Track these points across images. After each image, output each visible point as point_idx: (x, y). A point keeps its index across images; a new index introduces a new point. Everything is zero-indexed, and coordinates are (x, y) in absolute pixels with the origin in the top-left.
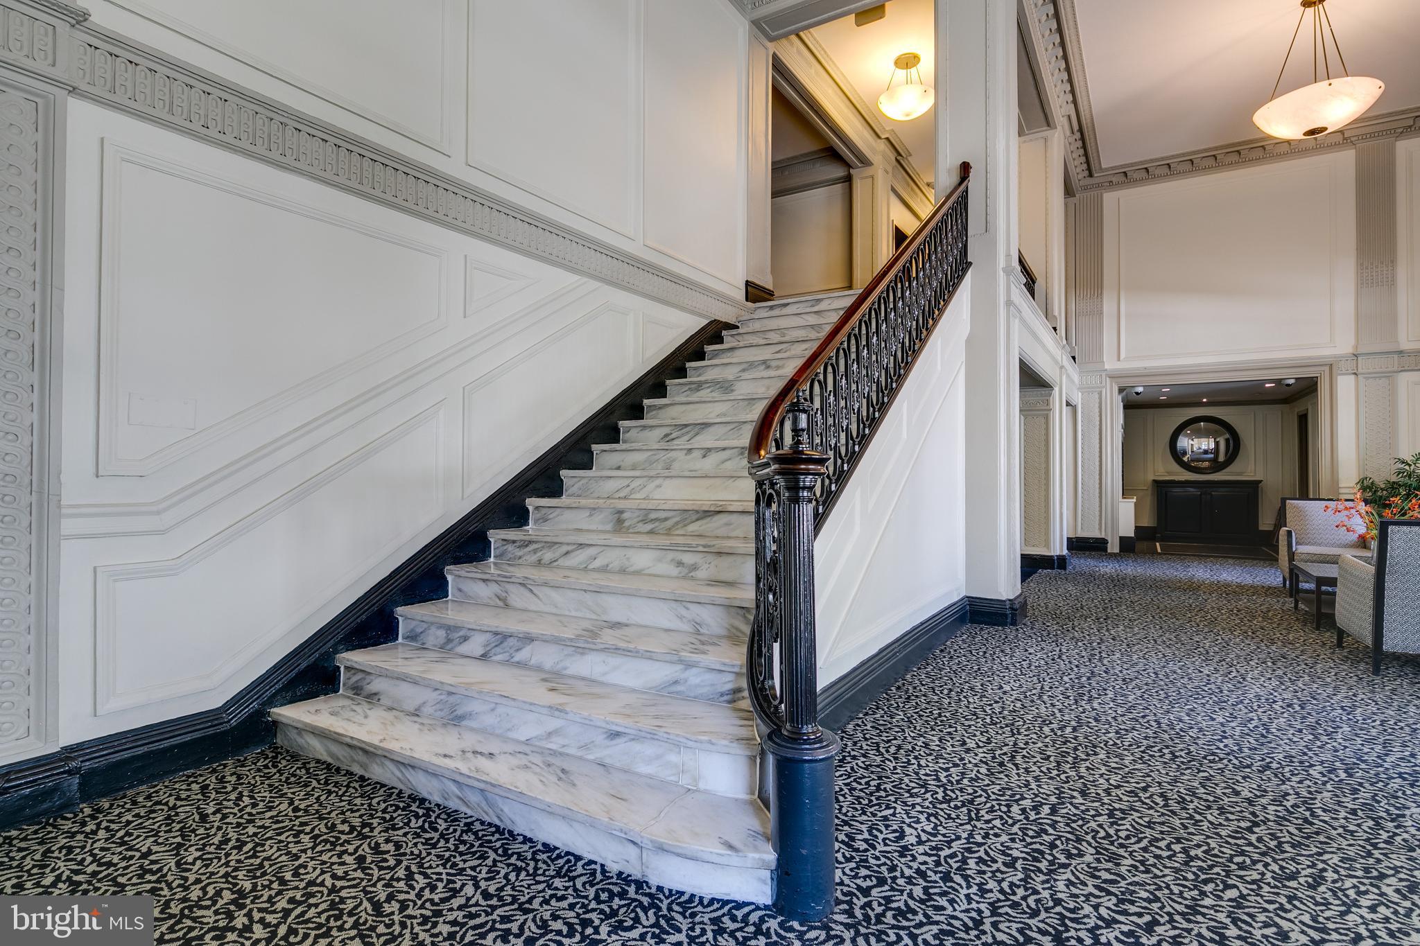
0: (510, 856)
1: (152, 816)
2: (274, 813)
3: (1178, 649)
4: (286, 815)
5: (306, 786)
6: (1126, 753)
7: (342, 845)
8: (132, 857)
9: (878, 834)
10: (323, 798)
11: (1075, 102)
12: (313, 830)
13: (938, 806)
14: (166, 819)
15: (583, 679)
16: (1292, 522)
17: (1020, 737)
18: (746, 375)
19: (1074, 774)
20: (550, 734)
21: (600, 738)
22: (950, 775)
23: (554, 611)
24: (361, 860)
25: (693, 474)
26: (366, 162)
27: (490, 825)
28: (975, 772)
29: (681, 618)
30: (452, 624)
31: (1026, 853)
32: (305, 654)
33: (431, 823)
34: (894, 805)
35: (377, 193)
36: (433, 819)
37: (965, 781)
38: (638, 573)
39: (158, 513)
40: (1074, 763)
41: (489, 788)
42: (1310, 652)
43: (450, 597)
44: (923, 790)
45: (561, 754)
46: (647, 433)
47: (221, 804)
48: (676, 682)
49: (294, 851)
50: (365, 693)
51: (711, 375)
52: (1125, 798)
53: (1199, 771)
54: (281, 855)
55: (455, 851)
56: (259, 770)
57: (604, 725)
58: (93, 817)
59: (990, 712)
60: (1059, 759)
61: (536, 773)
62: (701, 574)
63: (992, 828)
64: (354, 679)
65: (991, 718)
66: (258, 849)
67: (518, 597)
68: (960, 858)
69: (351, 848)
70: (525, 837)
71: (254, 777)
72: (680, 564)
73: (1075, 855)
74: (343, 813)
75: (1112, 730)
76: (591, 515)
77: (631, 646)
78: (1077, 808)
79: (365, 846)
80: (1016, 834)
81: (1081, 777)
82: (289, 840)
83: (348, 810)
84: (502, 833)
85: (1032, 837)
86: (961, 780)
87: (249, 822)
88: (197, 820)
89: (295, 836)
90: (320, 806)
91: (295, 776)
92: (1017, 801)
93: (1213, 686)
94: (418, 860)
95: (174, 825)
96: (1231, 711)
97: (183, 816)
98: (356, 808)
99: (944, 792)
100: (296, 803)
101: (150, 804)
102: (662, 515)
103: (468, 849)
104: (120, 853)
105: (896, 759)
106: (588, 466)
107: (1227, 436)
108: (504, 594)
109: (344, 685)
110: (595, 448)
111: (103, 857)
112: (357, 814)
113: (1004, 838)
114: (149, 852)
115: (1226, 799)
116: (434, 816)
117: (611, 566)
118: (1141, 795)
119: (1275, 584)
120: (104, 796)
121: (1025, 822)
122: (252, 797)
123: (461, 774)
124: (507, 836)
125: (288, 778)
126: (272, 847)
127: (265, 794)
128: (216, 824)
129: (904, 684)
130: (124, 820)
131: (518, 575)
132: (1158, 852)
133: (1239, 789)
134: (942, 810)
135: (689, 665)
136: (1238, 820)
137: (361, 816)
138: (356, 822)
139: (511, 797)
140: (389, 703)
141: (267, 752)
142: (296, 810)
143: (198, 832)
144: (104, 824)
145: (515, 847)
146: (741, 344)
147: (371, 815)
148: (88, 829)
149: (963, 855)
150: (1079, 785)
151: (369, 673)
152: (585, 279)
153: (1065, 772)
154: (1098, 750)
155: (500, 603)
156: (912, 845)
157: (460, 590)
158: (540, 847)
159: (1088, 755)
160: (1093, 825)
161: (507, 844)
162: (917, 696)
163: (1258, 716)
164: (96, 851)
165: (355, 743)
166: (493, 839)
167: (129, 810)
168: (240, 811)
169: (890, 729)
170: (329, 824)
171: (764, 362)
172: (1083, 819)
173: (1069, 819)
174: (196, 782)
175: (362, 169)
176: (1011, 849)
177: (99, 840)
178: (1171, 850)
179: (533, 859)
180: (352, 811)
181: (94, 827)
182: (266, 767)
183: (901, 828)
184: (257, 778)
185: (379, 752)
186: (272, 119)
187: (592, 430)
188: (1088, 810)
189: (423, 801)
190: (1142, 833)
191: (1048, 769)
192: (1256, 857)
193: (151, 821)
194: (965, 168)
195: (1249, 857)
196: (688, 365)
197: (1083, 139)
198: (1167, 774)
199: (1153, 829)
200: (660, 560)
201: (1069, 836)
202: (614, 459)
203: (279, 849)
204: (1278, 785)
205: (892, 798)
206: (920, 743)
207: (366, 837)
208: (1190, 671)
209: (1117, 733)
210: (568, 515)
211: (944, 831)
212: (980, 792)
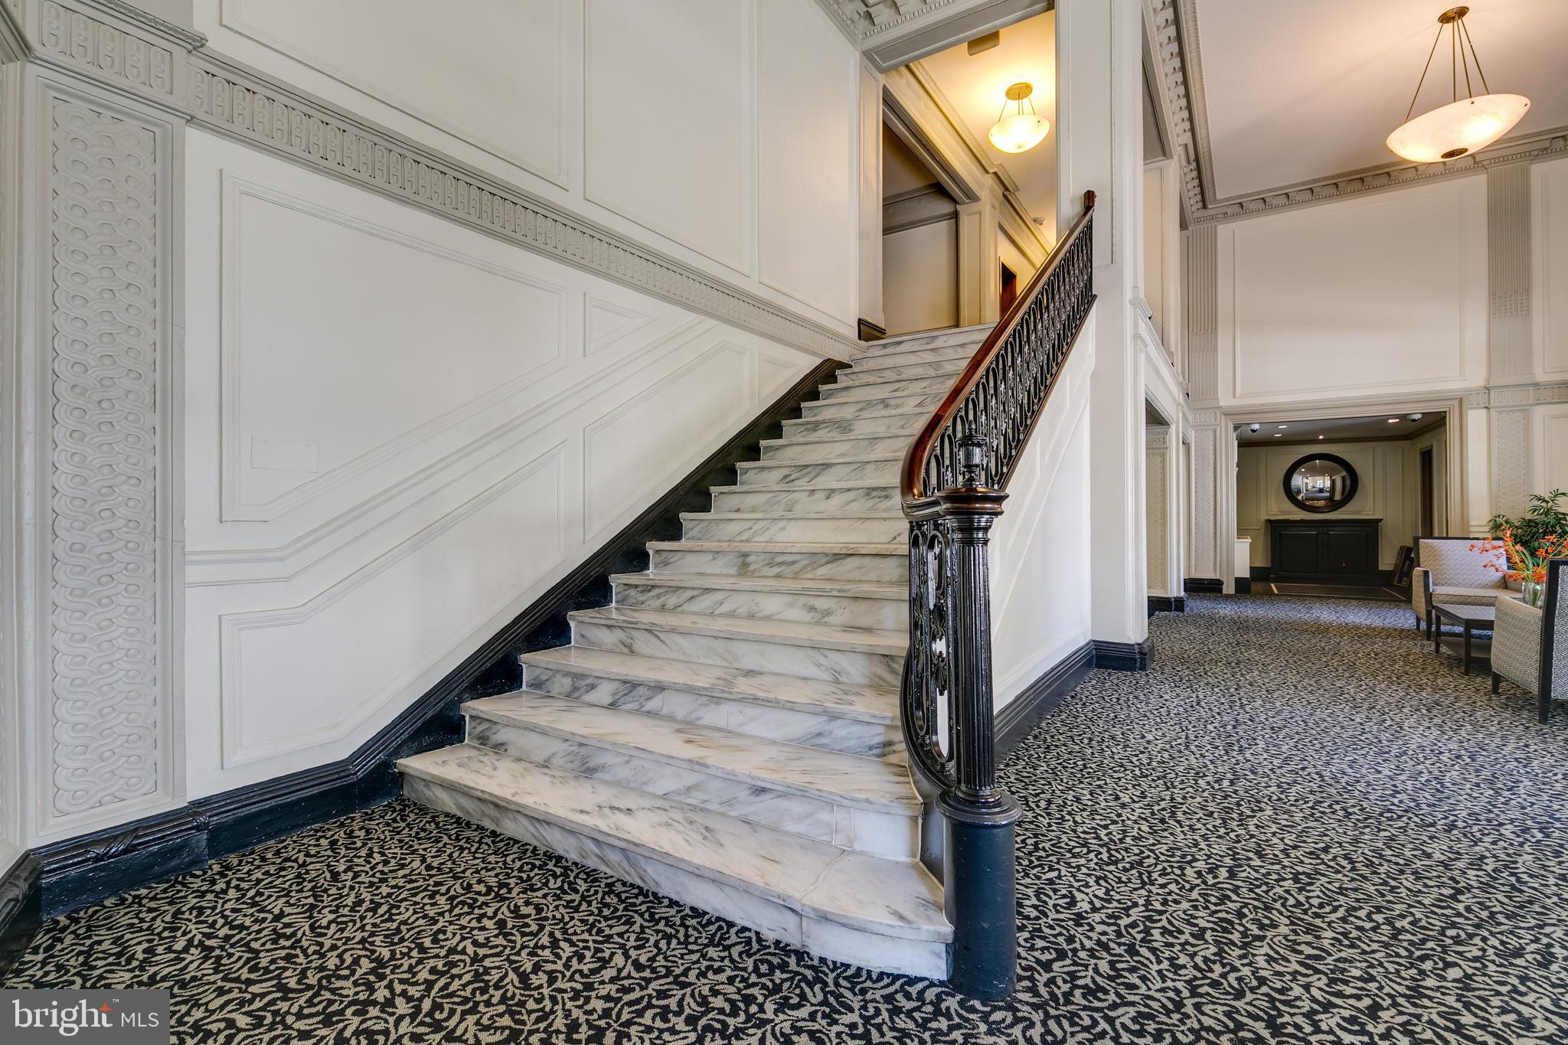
0: (658, 922)
1: (282, 873)
2: (407, 871)
3: (1322, 696)
4: (419, 874)
5: (437, 841)
6: (1293, 809)
7: (480, 907)
8: (264, 920)
9: (1047, 899)
10: (456, 855)
11: (1193, 130)
12: (448, 890)
13: (1106, 868)
14: (297, 877)
15: (719, 729)
16: (1426, 562)
17: (1175, 791)
18: (865, 414)
19: (1244, 832)
20: (689, 789)
21: (744, 794)
22: (1111, 833)
23: (682, 657)
24: (501, 924)
25: (820, 516)
26: (486, 196)
27: (632, 886)
28: (1136, 830)
29: (819, 665)
30: (579, 671)
31: (1213, 922)
32: (430, 703)
33: (570, 883)
34: (1057, 866)
35: (496, 228)
36: (572, 879)
37: (1128, 840)
38: (768, 618)
39: (281, 559)
40: (1241, 820)
41: (631, 847)
42: (1465, 698)
43: (572, 643)
44: (1085, 850)
45: (702, 810)
46: (765, 475)
47: (351, 861)
48: (819, 735)
49: (431, 914)
50: (491, 742)
51: (827, 414)
52: (1307, 861)
53: (1379, 830)
54: (418, 919)
55: (599, 915)
56: (388, 824)
57: (749, 781)
58: (222, 875)
59: (1137, 763)
60: (1223, 815)
61: (679, 832)
62: (835, 619)
63: (1169, 894)
64: (480, 728)
65: (1140, 769)
66: (394, 911)
67: (643, 643)
68: (1142, 928)
69: (490, 912)
70: (670, 900)
71: (383, 832)
72: (812, 609)
73: (1267, 925)
74: (477, 872)
75: (1273, 783)
76: (714, 559)
77: (771, 696)
78: (1257, 871)
79: (504, 909)
80: (1197, 900)
81: (1252, 836)
82: (425, 901)
83: (483, 869)
84: (646, 896)
85: (1216, 905)
86: (1124, 838)
87: (382, 881)
88: (328, 878)
89: (431, 897)
90: (454, 863)
91: (424, 830)
92: (1189, 863)
93: (1369, 736)
94: (561, 925)
95: (305, 884)
96: (1397, 763)
97: (313, 874)
98: (490, 866)
99: (1108, 852)
100: (429, 860)
101: (279, 860)
102: (790, 558)
103: (613, 912)
104: (252, 915)
105: (1049, 814)
106: (706, 508)
107: (1344, 473)
108: (630, 641)
109: (469, 734)
110: (713, 489)
111: (235, 919)
112: (492, 873)
113: (1185, 905)
114: (282, 915)
115: (1419, 863)
116: (572, 876)
117: (739, 611)
118: (1322, 856)
119: (1406, 626)
120: (232, 852)
121: (1203, 886)
122: (383, 854)
123: (600, 832)
124: (651, 898)
125: (417, 833)
126: (407, 910)
127: (396, 851)
128: (348, 883)
129: (1040, 733)
130: (254, 877)
131: (645, 621)
132: (1360, 923)
133: (1430, 851)
134: (1110, 872)
135: (833, 717)
136: (1438, 887)
137: (497, 875)
138: (493, 882)
139: (655, 857)
140: (517, 754)
141: (395, 804)
142: (429, 868)
143: (330, 892)
144: (234, 883)
145: (662, 911)
146: (857, 383)
147: (507, 874)
148: (217, 888)
149: (1144, 925)
150: (1252, 844)
151: (495, 723)
152: (702, 317)
153: (1233, 831)
154: (1263, 805)
155: (626, 650)
156: (1086, 912)
157: (583, 636)
158: (688, 911)
159: (1253, 811)
160: (1278, 890)
161: (654, 908)
162: (1056, 746)
163: (1427, 768)
164: (227, 913)
165: (486, 796)
166: (638, 902)
167: (259, 867)
168: (372, 868)
169: (1035, 781)
170: (465, 884)
171: (883, 401)
172: (1267, 884)
173: (1251, 884)
174: (324, 836)
175: (481, 203)
176: (1196, 918)
177: (230, 900)
178: (1372, 920)
179: (683, 925)
180: (488, 870)
181: (224, 886)
182: (394, 820)
183: (1070, 892)
184: (387, 833)
185: (512, 807)
186: (390, 151)
187: (710, 472)
188: (1269, 874)
189: (559, 859)
190: (1335, 900)
191: (1214, 826)
192: (1470, 929)
193: (281, 879)
194: (1089, 198)
195: (1463, 929)
196: (803, 405)
197: (1199, 169)
198: (1345, 833)
199: (1346, 896)
200: (792, 605)
201: (1256, 903)
202: (733, 501)
203: (415, 912)
204: (1470, 846)
205: (1054, 859)
206: (1070, 798)
207: (504, 899)
208: (1340, 719)
209: (1279, 786)
210: (690, 558)
211: (1118, 897)
212: (1147, 853)
